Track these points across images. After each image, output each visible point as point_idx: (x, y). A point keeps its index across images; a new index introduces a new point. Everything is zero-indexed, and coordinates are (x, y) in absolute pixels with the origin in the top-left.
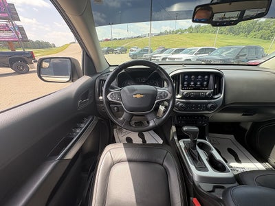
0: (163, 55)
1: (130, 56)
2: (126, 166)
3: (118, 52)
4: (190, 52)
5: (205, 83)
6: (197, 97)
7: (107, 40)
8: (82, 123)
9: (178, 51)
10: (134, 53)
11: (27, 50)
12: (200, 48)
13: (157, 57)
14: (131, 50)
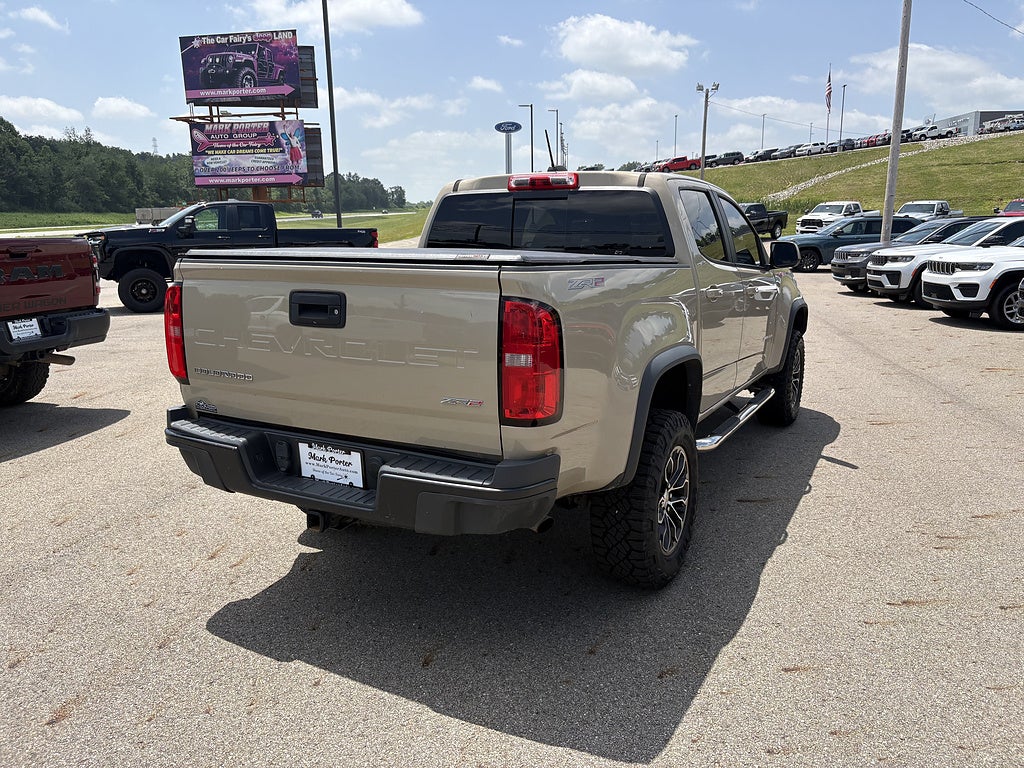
7: (679, 164)
13: (895, 259)
14: (804, 223)
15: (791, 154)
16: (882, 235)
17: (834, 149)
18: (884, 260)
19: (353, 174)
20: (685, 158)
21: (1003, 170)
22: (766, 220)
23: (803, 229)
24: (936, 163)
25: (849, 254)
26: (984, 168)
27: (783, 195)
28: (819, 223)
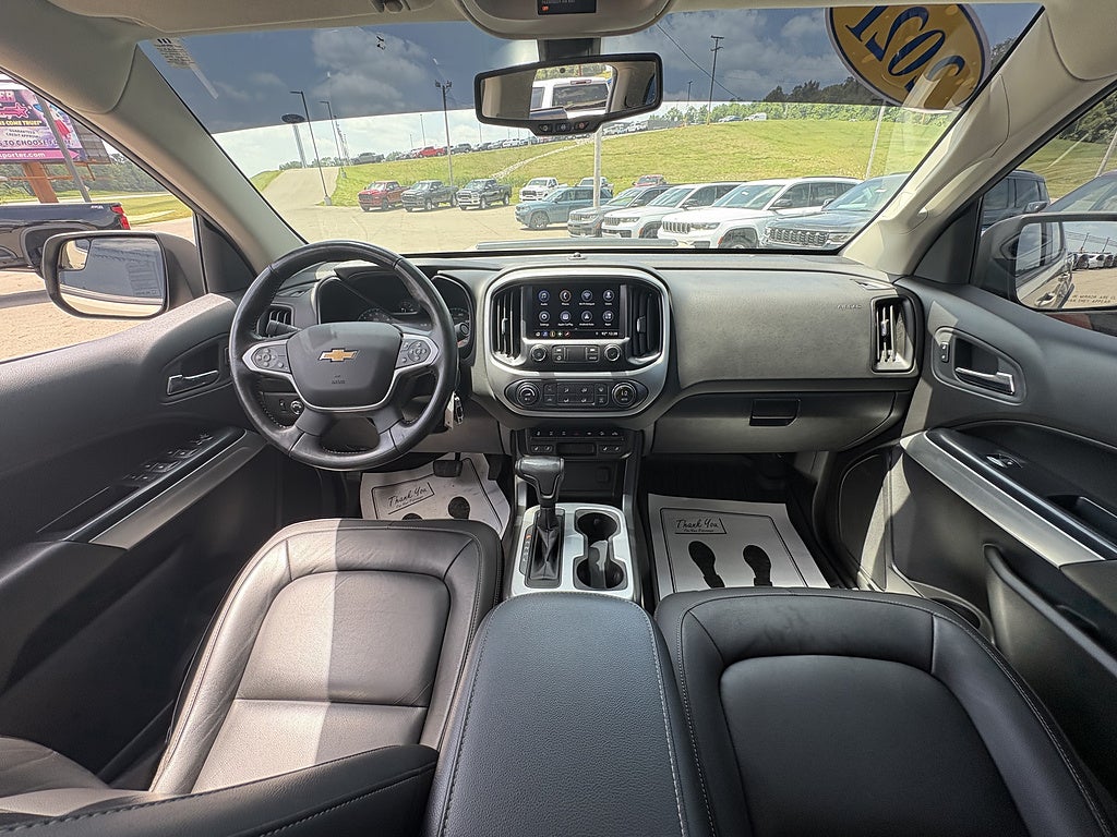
0: (648, 214)
1: (521, 218)
2: (327, 585)
3: (475, 200)
4: (755, 198)
5: (608, 315)
6: (576, 362)
7: (429, 152)
8: (183, 449)
9: (707, 196)
10: (537, 202)
11: (99, 199)
12: (790, 183)
13: (625, 220)
14: (524, 193)
15: (501, 146)
17: (526, 143)
18: (617, 221)
20: (432, 148)
21: (620, 159)
22: (497, 192)
23: (524, 198)
24: (585, 154)
25: (581, 216)
26: (611, 157)
27: (501, 175)
28: (534, 193)
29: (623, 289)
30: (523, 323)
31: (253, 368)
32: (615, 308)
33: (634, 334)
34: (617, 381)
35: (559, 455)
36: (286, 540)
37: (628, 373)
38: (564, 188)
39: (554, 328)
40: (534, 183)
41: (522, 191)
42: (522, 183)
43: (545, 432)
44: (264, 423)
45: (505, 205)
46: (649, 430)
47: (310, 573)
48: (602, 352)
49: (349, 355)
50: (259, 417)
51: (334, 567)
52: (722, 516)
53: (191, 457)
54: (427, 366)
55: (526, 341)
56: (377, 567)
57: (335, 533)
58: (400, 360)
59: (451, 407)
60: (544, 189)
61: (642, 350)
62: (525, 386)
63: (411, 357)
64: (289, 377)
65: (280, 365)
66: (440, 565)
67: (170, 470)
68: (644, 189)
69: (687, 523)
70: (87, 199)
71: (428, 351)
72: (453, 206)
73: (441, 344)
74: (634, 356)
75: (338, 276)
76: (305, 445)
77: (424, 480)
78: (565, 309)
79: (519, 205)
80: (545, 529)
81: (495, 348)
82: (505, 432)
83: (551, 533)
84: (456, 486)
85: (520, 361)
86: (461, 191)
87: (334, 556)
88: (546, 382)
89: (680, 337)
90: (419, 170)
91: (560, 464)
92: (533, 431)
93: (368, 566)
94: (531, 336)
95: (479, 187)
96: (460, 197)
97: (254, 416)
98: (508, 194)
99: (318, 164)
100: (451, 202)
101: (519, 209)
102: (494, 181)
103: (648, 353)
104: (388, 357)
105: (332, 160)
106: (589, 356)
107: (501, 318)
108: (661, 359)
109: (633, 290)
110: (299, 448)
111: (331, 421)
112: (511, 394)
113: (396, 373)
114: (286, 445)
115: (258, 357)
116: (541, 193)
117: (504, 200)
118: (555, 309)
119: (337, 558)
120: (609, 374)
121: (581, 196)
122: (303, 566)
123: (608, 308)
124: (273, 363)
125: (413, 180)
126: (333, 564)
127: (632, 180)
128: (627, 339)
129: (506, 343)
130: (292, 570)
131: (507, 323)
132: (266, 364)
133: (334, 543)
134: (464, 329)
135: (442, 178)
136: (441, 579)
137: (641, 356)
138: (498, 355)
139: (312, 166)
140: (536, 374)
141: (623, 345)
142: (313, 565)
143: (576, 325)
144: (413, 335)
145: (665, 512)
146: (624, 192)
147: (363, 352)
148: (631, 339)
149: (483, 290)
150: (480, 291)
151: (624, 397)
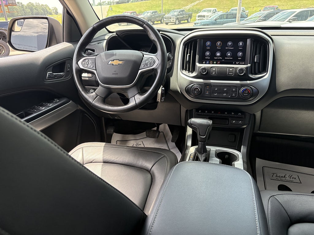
3: (173, 20)
5: (240, 54)
10: (205, 21)
14: (199, 16)
16: (237, 19)
19: (37, 3)
22: (185, 16)
23: (199, 19)
27: (187, 7)
28: (204, 16)
29: (249, 41)
30: (197, 57)
31: (81, 67)
32: (244, 50)
33: (253, 63)
34: (243, 86)
35: (210, 118)
36: (82, 148)
37: (248, 82)
38: (220, 13)
39: (212, 59)
40: (205, 11)
41: (198, 15)
42: (198, 11)
43: (203, 111)
44: (82, 90)
45: (188, 22)
46: (258, 114)
47: (91, 162)
48: (236, 71)
49: (120, 62)
50: (81, 88)
51: (102, 161)
52: (299, 174)
53: (51, 106)
54: (153, 69)
55: (198, 64)
56: (120, 163)
57: (103, 147)
58: (142, 66)
59: (160, 92)
60: (210, 14)
61: (257, 71)
62: (196, 86)
63: (147, 64)
64: (95, 72)
65: (92, 66)
66: (148, 165)
67: (44, 109)
68: (266, 12)
69: (278, 175)
70: (6, 20)
71: (154, 62)
72: (161, 23)
73: (160, 60)
74: (252, 74)
75: (117, 34)
76: (98, 101)
77: (140, 140)
78: (218, 50)
79: (196, 22)
80: (200, 153)
81: (183, 68)
82: (183, 110)
83: (203, 155)
84: (155, 144)
85: (194, 74)
86: (167, 15)
87: (102, 156)
88: (206, 85)
89: (278, 66)
90: (147, 6)
91: (210, 122)
92: (197, 110)
93: (116, 162)
94: (201, 62)
95: (176, 14)
96: (166, 18)
97: (79, 87)
98: (190, 16)
99: (100, 4)
100: (161, 21)
101: (195, 24)
102: (184, 11)
103: (260, 73)
104: (136, 64)
105: (107, 2)
106: (229, 73)
107: (187, 54)
108: (267, 76)
109: (254, 42)
110: (95, 102)
111: (109, 92)
112: (188, 91)
113: (140, 71)
114: (90, 100)
115: (84, 63)
116: (208, 16)
117: (187, 20)
118: (213, 51)
119: (103, 157)
120: (238, 82)
121: (229, 17)
122: (88, 159)
123: (240, 51)
124: (89, 65)
125: (143, 11)
126: (102, 160)
127: (259, 9)
128: (249, 65)
129: (188, 66)
130: (84, 160)
131: (190, 56)
132: (86, 66)
133: (102, 151)
134: (170, 56)
135: (158, 9)
136: (149, 171)
137: (256, 74)
138: (184, 72)
139: (97, 5)
140: (201, 80)
141: (247, 68)
142: (93, 159)
143: (223, 58)
144: (148, 56)
145: (265, 168)
146: (254, 14)
147: (127, 62)
148: (251, 66)
149: (180, 41)
150: (178, 42)
151: (245, 93)
